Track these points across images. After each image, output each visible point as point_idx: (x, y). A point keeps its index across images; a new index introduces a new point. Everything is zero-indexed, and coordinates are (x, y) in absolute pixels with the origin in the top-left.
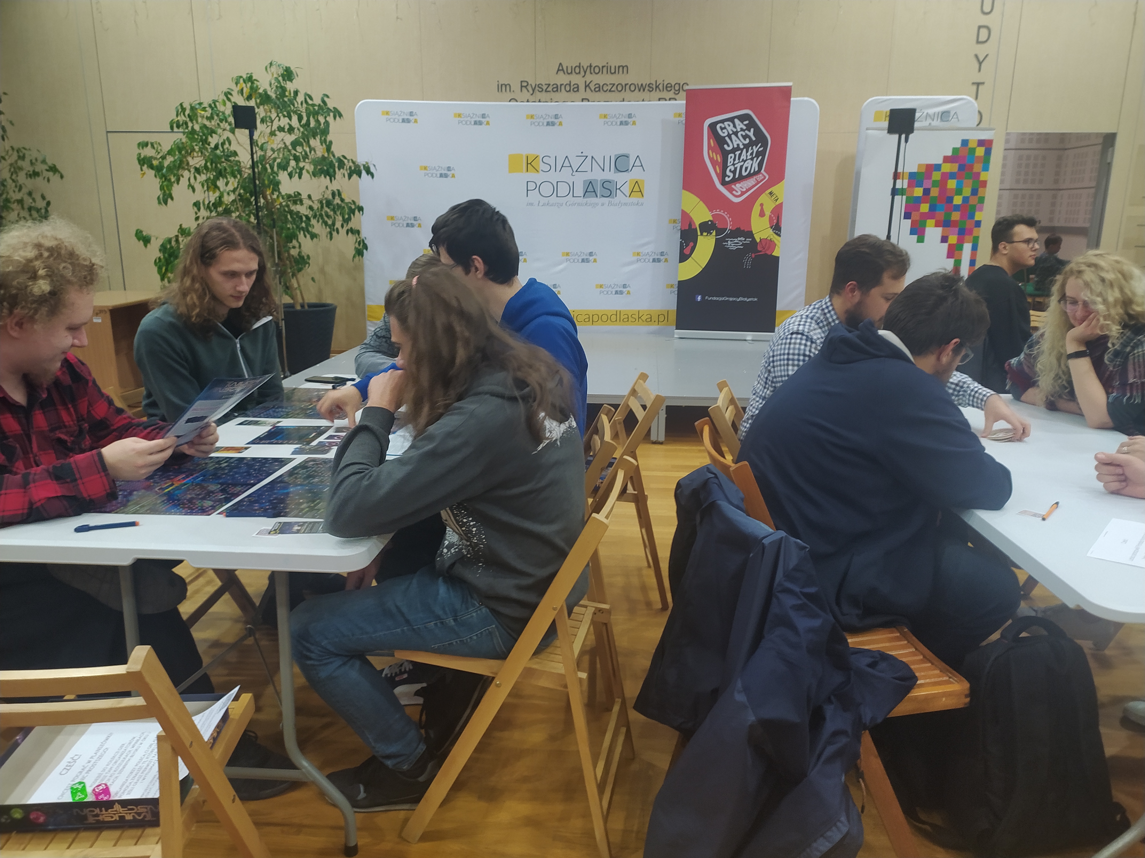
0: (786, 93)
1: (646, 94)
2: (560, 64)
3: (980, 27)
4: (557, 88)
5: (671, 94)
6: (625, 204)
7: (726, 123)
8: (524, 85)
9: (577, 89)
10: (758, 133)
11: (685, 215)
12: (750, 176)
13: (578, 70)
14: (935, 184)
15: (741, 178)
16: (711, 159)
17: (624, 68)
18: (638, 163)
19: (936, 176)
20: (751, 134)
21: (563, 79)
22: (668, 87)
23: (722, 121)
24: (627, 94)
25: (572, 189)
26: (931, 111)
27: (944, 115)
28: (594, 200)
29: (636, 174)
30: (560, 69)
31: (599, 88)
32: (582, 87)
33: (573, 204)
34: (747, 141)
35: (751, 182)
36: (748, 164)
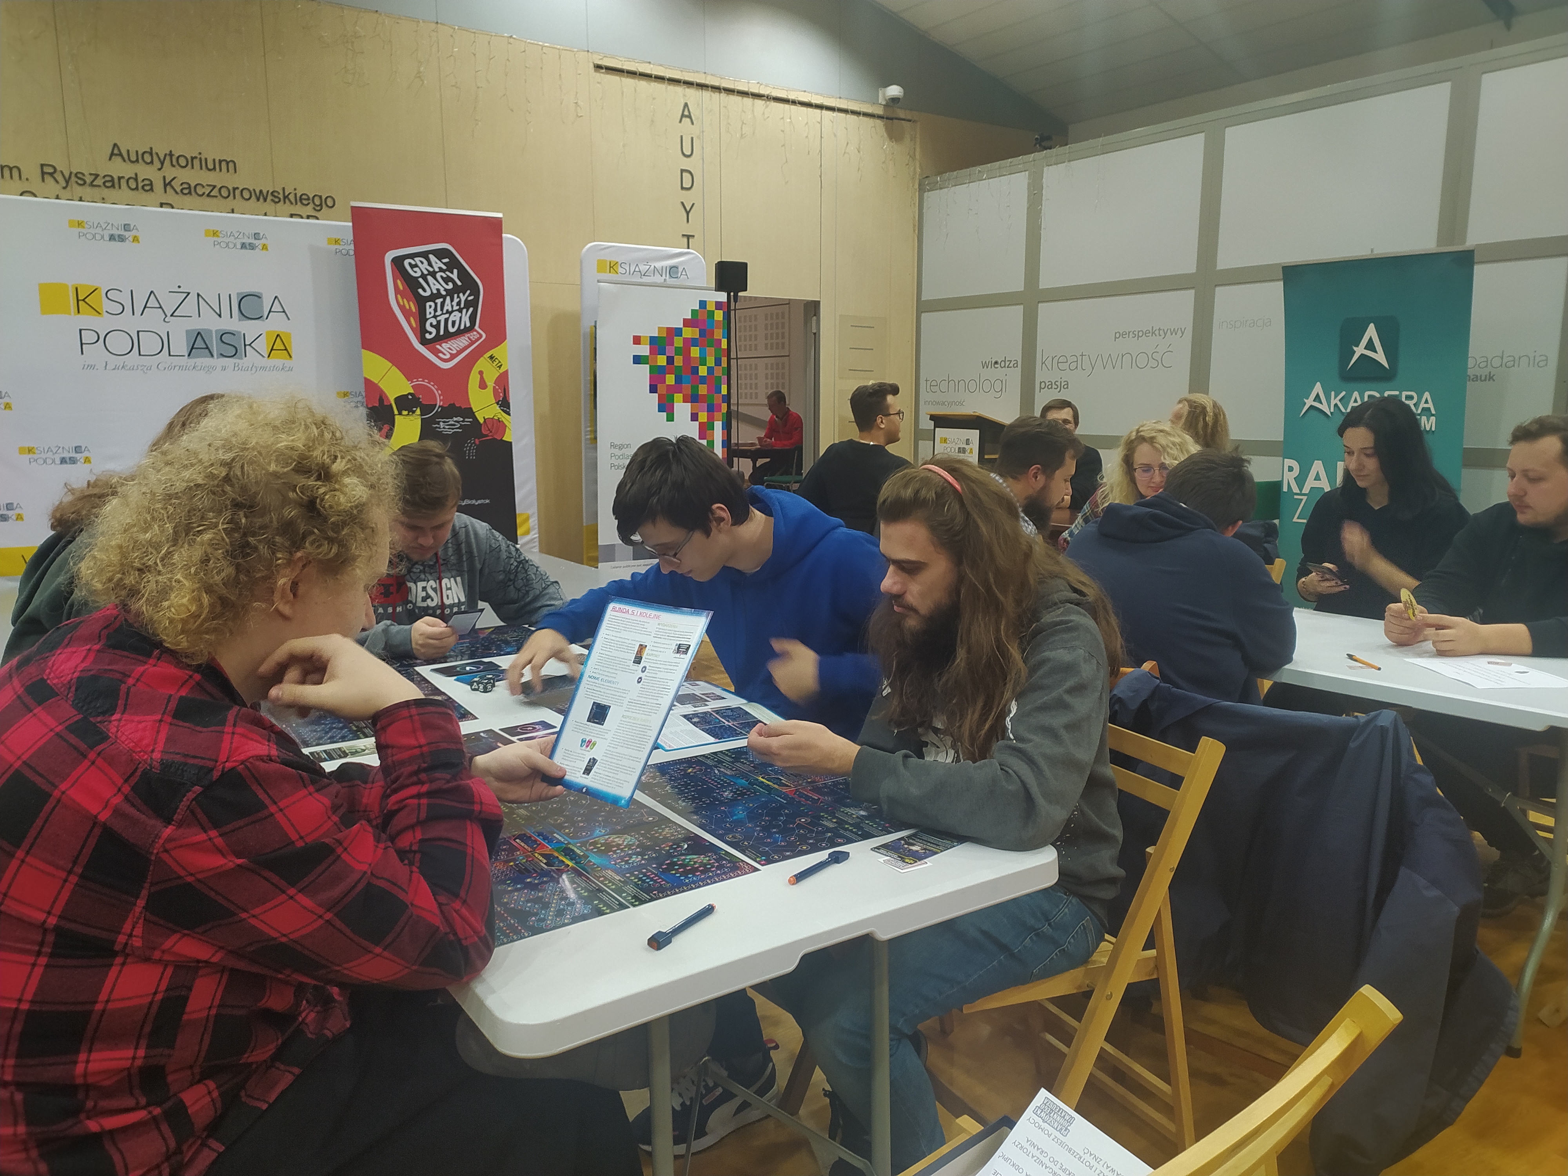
0: (495, 227)
1: (269, 206)
2: (115, 145)
3: (682, 171)
4: (112, 183)
6: (263, 368)
7: (417, 259)
8: (47, 172)
9: (149, 187)
10: (463, 274)
11: (369, 385)
12: (460, 333)
13: (148, 156)
14: (678, 351)
15: (448, 336)
16: (402, 308)
17: (229, 165)
18: (277, 307)
19: (678, 342)
20: (454, 276)
21: (119, 168)
22: (303, 200)
23: (412, 256)
24: (238, 203)
25: (165, 343)
26: (659, 265)
27: (673, 270)
28: (207, 361)
29: (275, 323)
30: (115, 152)
31: (189, 190)
32: (158, 185)
33: (172, 368)
34: (450, 286)
35: (463, 341)
36: (455, 316)
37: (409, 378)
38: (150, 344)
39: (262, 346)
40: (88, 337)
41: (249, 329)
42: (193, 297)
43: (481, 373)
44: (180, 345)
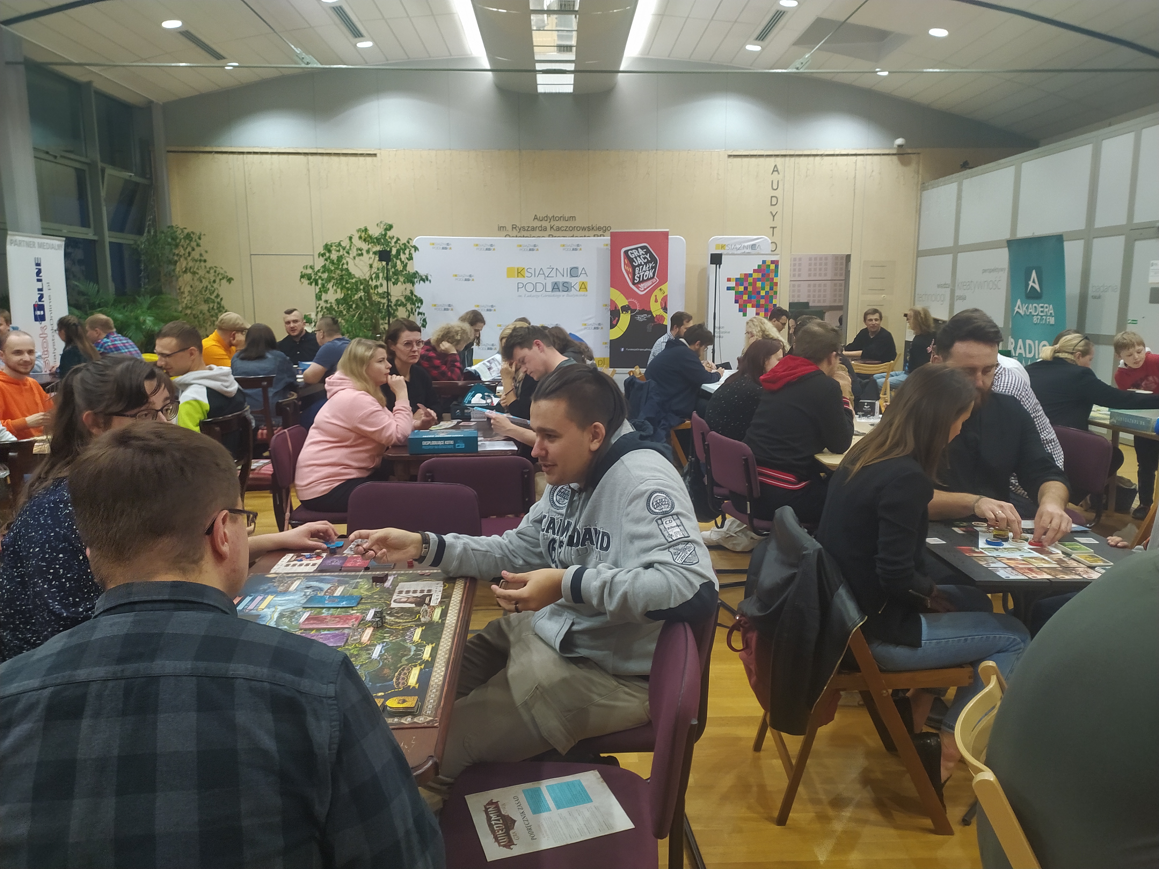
0: (666, 235)
1: (586, 233)
2: (536, 215)
3: (772, 197)
4: (534, 229)
5: (601, 233)
6: (577, 296)
7: (634, 251)
8: (514, 227)
9: (545, 229)
10: (652, 256)
11: (612, 302)
12: (648, 279)
13: (546, 218)
14: (750, 284)
15: (644, 281)
16: (626, 270)
17: (573, 218)
18: (583, 272)
19: (750, 280)
20: (648, 256)
21: (537, 224)
22: (599, 229)
23: (631, 250)
24: (575, 233)
25: (545, 287)
26: (746, 244)
27: (753, 246)
28: (558, 293)
29: (582, 278)
30: (536, 218)
31: (559, 229)
32: (549, 228)
33: (546, 296)
34: (646, 260)
35: (649, 283)
36: (647, 273)
37: (627, 299)
38: (540, 287)
39: (577, 287)
40: (521, 285)
41: (573, 281)
42: (555, 269)
43: (656, 296)
44: (549, 288)
